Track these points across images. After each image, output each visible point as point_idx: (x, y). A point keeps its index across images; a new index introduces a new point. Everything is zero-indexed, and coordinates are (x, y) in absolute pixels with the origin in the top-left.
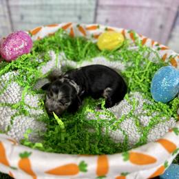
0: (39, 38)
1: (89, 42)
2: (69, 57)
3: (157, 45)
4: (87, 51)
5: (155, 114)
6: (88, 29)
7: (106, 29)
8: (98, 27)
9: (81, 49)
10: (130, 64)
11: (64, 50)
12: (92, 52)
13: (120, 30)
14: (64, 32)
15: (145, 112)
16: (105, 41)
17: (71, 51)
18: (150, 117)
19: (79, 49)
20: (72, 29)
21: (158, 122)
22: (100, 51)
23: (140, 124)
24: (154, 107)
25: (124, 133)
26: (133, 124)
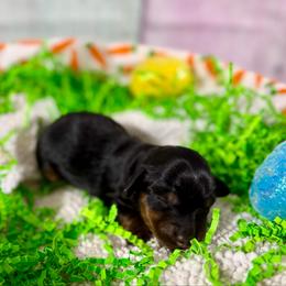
3: (270, 84)
5: (265, 249)
6: (111, 53)
7: (152, 54)
8: (133, 49)
10: (201, 125)
13: (182, 55)
15: (238, 243)
18: (253, 256)
23: (221, 273)
24: (265, 231)
26: (202, 276)
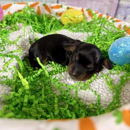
1: (54, 19)
2: (36, 30)
3: (112, 19)
4: (52, 26)
6: (53, 8)
7: (68, 8)
8: (61, 6)
11: (32, 24)
14: (32, 10)
19: (45, 23)
20: (39, 7)
22: (64, 25)
25: (96, 94)
26: (104, 84)
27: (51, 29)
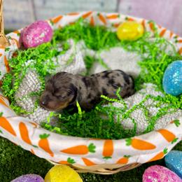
0: (60, 26)
1: (109, 31)
2: (88, 45)
3: (176, 37)
4: (106, 40)
5: (164, 106)
7: (127, 19)
8: (118, 16)
9: (101, 38)
11: (84, 38)
12: (111, 41)
13: (140, 20)
14: (85, 21)
15: (155, 104)
16: (125, 30)
17: (91, 40)
18: (159, 108)
19: (99, 38)
20: (92, 18)
21: (165, 113)
22: (119, 41)
23: (149, 114)
24: (164, 99)
25: (133, 122)
27: (104, 45)
